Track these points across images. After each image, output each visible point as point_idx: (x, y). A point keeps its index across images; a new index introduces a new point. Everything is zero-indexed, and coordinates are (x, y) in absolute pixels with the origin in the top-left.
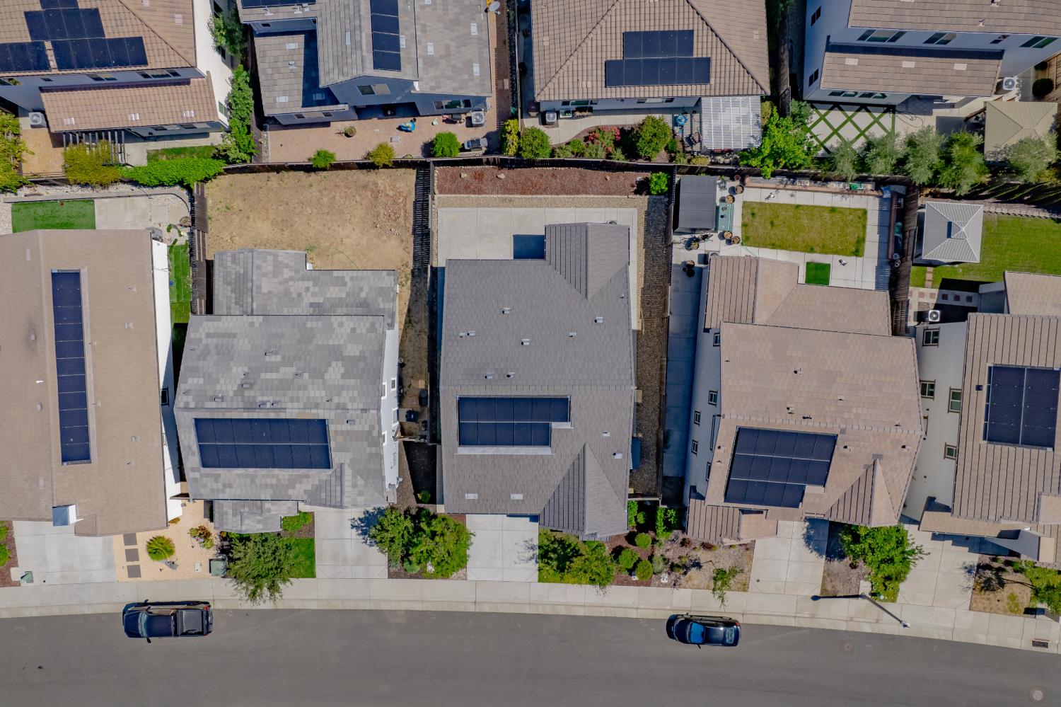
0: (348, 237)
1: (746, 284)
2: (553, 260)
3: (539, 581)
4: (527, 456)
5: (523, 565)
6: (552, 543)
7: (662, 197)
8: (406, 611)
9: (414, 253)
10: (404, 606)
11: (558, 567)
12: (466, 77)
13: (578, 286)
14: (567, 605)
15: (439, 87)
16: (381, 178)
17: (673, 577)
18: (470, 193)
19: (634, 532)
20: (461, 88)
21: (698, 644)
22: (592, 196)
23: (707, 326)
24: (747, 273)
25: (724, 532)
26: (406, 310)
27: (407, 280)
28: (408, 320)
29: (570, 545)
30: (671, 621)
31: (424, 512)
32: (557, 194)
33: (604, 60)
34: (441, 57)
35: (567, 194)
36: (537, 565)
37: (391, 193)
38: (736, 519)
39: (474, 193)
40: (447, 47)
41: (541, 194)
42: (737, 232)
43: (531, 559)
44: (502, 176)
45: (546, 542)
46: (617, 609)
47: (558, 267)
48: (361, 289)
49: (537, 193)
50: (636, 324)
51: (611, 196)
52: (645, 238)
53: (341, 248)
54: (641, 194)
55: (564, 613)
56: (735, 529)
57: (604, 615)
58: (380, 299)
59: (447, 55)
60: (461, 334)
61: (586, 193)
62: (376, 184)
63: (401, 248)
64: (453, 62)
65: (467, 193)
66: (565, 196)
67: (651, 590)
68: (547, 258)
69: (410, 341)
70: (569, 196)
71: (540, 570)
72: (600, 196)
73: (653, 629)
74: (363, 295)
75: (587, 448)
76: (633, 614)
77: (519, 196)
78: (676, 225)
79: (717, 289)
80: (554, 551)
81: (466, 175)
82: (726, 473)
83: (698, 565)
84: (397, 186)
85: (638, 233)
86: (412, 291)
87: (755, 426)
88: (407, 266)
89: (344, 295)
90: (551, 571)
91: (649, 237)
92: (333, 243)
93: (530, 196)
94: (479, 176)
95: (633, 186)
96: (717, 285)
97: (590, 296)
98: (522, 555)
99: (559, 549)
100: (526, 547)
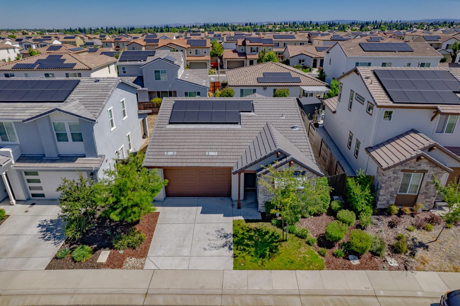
3: (235, 268)
5: (215, 252)
11: (256, 254)
29: (267, 233)
36: (232, 252)
43: (224, 246)
45: (241, 231)
71: (235, 256)
80: (251, 238)
90: (249, 258)
98: (213, 242)
99: (256, 237)
100: (218, 235)
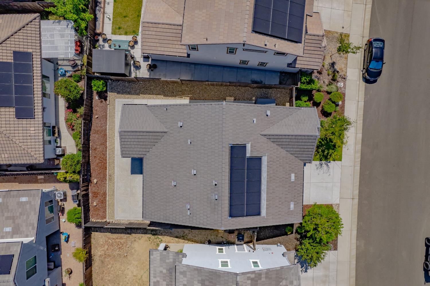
0: (132, 272)
1: (158, 30)
2: (144, 153)
3: (341, 160)
4: (267, 172)
5: (331, 170)
6: (318, 152)
7: (108, 84)
8: (357, 240)
9: (142, 234)
10: (354, 241)
11: (333, 149)
12: (28, 206)
13: (159, 137)
14: (356, 144)
15: (33, 224)
16: (97, 252)
17: (340, 79)
18: (106, 200)
19: (313, 103)
20: (35, 209)
21: (383, 64)
22: (108, 126)
23: (186, 55)
24: (152, 29)
25: (318, 46)
26: (177, 239)
27: (158, 238)
28: (182, 238)
29: (320, 142)
30: (367, 81)
31: (299, 230)
32: (106, 148)
33: (16, 119)
34: (14, 222)
35: (106, 142)
36: (332, 162)
37: (106, 247)
38: (310, 37)
39: (105, 198)
40: (8, 218)
41: (106, 157)
42: (129, 38)
43: (327, 165)
44: (95, 181)
45: (318, 156)
46: (358, 114)
47: (147, 150)
48: (161, 272)
49: (106, 160)
50: (186, 101)
51: (108, 115)
52: (133, 94)
53: (139, 277)
54: (107, 97)
55: (360, 146)
56: (317, 38)
57: (362, 122)
58: (167, 261)
59: (13, 218)
60: (189, 214)
61: (106, 130)
62: (101, 256)
63: (139, 241)
64: (18, 214)
65: (106, 202)
66: (108, 143)
67: (348, 92)
68: (142, 156)
69: (195, 237)
70: (108, 140)
71: (334, 160)
72: (108, 122)
73: (371, 92)
74: (165, 271)
75: (262, 133)
76: (362, 104)
77: (108, 171)
78: (124, 75)
79: (163, 49)
80: (323, 151)
81: (95, 203)
82: (283, 41)
83: (333, 64)
84: (102, 243)
85: (130, 98)
86: (165, 235)
87: (251, 20)
88: (150, 238)
89: (165, 283)
90: (335, 153)
91: (133, 92)
92: (136, 281)
93: (108, 164)
94: (96, 195)
95: (102, 101)
96: (159, 49)
97: (165, 130)
98: (325, 171)
99: (322, 148)
100: (320, 168)
